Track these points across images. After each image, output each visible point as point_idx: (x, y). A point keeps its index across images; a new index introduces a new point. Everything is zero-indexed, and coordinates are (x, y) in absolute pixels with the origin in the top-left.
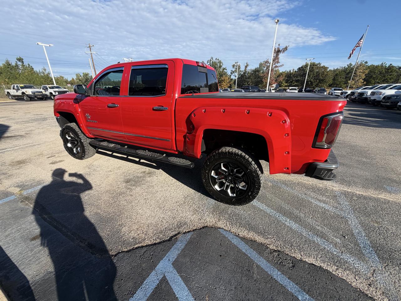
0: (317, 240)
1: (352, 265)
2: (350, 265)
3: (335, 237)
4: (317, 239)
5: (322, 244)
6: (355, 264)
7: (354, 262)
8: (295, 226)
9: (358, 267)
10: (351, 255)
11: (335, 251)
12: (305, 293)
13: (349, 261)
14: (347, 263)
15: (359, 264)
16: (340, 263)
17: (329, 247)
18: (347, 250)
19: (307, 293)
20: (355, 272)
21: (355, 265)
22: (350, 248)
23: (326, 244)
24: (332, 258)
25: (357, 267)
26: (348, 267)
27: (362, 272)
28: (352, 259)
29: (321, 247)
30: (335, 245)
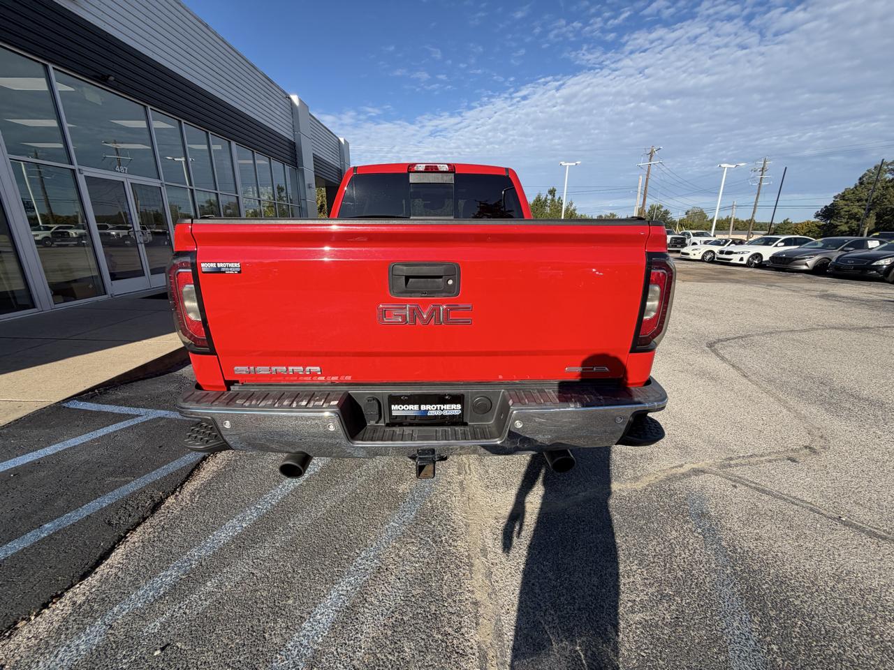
0: (169, 576)
1: (68, 642)
2: (70, 636)
3: (168, 622)
4: (171, 575)
5: (152, 584)
6: (65, 651)
7: (73, 648)
8: (223, 536)
9: (56, 656)
10: (94, 647)
11: (120, 612)
12: (51, 532)
13: (79, 638)
14: (78, 628)
15: (63, 661)
16: (84, 614)
17: (137, 599)
18: (114, 642)
19: (50, 536)
20: (47, 641)
21: (63, 650)
22: (116, 653)
23: (151, 594)
24: (106, 599)
25: (55, 653)
26: (67, 629)
27: (38, 662)
28: (83, 647)
29: (142, 583)
30: (141, 616)
